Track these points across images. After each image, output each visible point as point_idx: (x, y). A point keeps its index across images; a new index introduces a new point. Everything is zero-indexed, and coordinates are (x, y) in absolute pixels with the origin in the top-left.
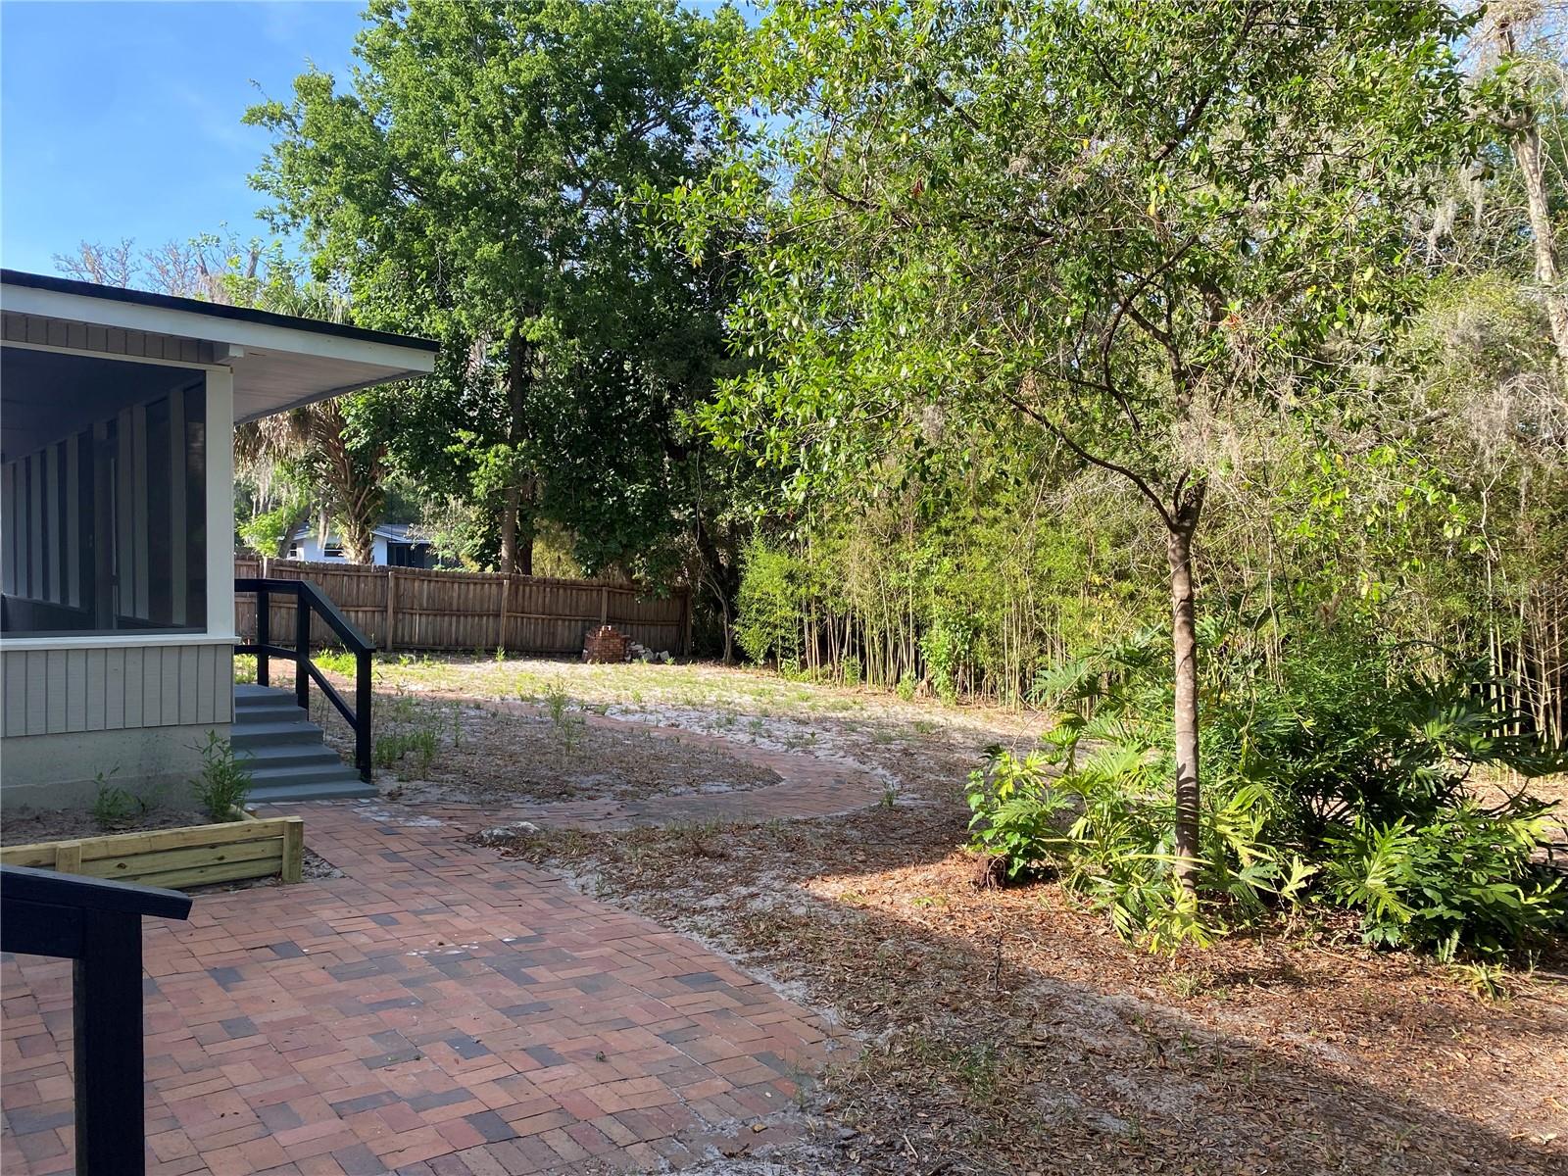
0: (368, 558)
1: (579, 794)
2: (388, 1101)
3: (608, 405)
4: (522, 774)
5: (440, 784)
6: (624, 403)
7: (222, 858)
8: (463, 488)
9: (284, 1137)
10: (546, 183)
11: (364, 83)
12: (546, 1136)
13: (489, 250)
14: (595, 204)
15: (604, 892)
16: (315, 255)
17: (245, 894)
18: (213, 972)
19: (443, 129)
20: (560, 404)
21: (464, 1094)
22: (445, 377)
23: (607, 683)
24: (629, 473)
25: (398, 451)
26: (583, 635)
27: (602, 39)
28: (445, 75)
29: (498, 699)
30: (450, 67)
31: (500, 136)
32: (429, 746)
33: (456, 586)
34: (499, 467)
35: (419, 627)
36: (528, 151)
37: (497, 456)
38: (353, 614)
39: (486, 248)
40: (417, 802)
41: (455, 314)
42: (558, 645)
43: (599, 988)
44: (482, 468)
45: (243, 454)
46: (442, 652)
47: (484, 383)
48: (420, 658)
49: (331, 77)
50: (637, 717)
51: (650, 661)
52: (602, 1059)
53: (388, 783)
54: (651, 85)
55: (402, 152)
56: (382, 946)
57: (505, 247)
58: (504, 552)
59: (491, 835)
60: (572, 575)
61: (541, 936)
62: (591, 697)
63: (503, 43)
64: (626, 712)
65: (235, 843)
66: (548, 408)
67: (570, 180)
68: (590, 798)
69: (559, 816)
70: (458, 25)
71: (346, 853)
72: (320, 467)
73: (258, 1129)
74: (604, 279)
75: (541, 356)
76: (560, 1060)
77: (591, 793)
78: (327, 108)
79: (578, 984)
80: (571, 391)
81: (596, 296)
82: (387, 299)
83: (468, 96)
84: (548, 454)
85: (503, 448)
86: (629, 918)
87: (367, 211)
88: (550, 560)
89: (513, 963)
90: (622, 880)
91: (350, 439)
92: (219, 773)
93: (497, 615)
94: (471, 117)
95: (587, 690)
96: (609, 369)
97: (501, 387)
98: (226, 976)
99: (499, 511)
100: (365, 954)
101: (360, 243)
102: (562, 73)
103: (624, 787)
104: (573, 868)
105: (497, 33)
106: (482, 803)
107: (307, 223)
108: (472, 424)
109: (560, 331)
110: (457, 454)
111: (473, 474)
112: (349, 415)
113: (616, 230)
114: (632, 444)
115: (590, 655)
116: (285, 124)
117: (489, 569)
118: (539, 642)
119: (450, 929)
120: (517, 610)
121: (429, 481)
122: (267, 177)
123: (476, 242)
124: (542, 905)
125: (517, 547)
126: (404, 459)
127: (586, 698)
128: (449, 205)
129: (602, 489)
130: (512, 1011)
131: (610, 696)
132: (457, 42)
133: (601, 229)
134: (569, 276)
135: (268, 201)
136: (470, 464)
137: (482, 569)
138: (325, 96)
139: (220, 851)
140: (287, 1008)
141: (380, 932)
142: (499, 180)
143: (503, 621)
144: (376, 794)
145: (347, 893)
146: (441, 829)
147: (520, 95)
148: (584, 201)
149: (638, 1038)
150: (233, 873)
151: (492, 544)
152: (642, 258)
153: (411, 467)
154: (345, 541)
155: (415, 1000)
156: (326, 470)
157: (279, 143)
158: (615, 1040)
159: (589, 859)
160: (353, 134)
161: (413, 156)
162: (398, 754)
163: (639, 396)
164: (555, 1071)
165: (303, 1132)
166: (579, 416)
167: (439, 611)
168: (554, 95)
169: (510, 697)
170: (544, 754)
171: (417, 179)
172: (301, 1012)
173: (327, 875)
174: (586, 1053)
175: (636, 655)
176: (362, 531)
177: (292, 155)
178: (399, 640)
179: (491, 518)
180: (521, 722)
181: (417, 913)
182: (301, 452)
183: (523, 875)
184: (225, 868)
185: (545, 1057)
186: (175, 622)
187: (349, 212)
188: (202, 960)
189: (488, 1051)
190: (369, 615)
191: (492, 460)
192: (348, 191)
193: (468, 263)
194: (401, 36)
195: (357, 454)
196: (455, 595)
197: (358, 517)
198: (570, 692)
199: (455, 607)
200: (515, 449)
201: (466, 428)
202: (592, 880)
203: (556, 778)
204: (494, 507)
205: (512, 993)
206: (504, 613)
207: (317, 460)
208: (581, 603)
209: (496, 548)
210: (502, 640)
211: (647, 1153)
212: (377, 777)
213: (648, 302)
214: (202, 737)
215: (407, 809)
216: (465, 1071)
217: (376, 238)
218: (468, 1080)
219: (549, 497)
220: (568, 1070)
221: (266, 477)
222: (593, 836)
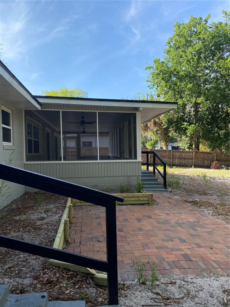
0: (167, 148)
1: (208, 195)
2: (166, 248)
3: (215, 115)
4: (196, 190)
5: (180, 190)
6: (219, 114)
7: (139, 199)
8: (185, 133)
9: (147, 251)
10: (202, 70)
11: (166, 58)
12: (198, 262)
13: (190, 86)
14: (212, 73)
15: (213, 214)
16: (157, 92)
17: (143, 206)
18: (137, 219)
19: (180, 63)
20: (205, 115)
21: (181, 250)
22: (181, 112)
23: (216, 173)
24: (220, 129)
25: (173, 127)
26: (211, 163)
27: (214, 37)
28: (181, 53)
29: (192, 175)
30: (182, 51)
31: (192, 63)
32: (178, 183)
33: (184, 153)
34: (192, 129)
35: (177, 161)
36: (198, 64)
37: (192, 127)
38: (164, 159)
39: (189, 85)
40: (175, 193)
41: (183, 99)
42: (205, 165)
43: (211, 234)
44: (189, 130)
45: (145, 130)
46: (181, 166)
47: (189, 113)
48: (177, 167)
49: (159, 58)
50: (222, 180)
51: (226, 169)
52: (211, 249)
53: (170, 189)
54: (225, 44)
55: (173, 69)
56: (167, 219)
57: (193, 85)
58: (194, 147)
59: (189, 201)
60: (208, 151)
61: (199, 221)
62: (212, 176)
63: (192, 43)
64: (220, 179)
65: (141, 197)
66: (202, 116)
67: (207, 68)
68: (211, 196)
69: (204, 198)
70: (183, 42)
71: (161, 201)
72: (159, 132)
73: (142, 248)
74: (215, 88)
75: (201, 106)
76: (202, 247)
77: (211, 195)
78: (159, 64)
79: (207, 232)
80: (207, 112)
81: (213, 91)
82: (170, 99)
83: (185, 56)
84: (202, 126)
85: (193, 125)
86: (219, 221)
87: (166, 82)
88: (203, 148)
89: (193, 226)
90: (217, 213)
91: (164, 126)
92: (139, 185)
93: (192, 159)
94: (186, 60)
95: (211, 175)
96: (216, 107)
97: (193, 113)
98: (139, 220)
99: (192, 138)
100: (163, 220)
101: (165, 89)
102: (205, 46)
103: (219, 194)
104: (206, 209)
105: (191, 41)
106: (188, 194)
107: (156, 86)
108: (187, 121)
109: (205, 100)
110: (184, 127)
111: (187, 131)
112: (163, 122)
113: (217, 77)
114: (221, 122)
115: (212, 167)
116: (152, 69)
117: (191, 150)
118: (201, 165)
119: (181, 218)
120: (196, 158)
121: (179, 133)
122: (149, 79)
123: (187, 84)
124: (199, 215)
125: (196, 145)
126: (174, 129)
127: (211, 176)
128: (182, 78)
129: (214, 132)
130: (192, 235)
131: (216, 176)
132: (183, 45)
133: (214, 78)
134: (207, 89)
135: (149, 84)
136: (186, 129)
137: (189, 150)
138: (158, 62)
139: (139, 198)
140: (149, 228)
141: (166, 216)
142: (192, 71)
143: (194, 160)
144: (167, 191)
145: (161, 208)
146: (179, 199)
147: (196, 53)
148: (210, 72)
149: (220, 246)
150: (141, 202)
151: (191, 145)
152: (223, 82)
153: (175, 131)
154: (163, 146)
155: (172, 230)
156: (160, 132)
157: (151, 73)
158: (214, 245)
159: (210, 207)
160: (164, 68)
161: (175, 70)
162: (172, 184)
163: (223, 112)
164: (201, 249)
165: (151, 250)
166: (209, 117)
167: (180, 158)
168: (203, 51)
169: (195, 175)
170: (201, 186)
171: (176, 74)
172: (151, 229)
173: (157, 205)
174: (208, 247)
175: (223, 168)
176: (166, 143)
177: (153, 74)
178: (173, 164)
179: (191, 140)
180: (196, 180)
181: (174, 214)
182: (155, 130)
183: (196, 209)
184: (140, 201)
185: (199, 246)
186: (132, 158)
187: (163, 83)
188: (135, 217)
189: (187, 242)
190: (167, 159)
191: (191, 128)
192: (163, 79)
193: (186, 89)
194: (172, 47)
195: (165, 129)
196: (184, 155)
197: (165, 141)
198: (207, 175)
199: (184, 158)
200: (195, 125)
201: (185, 122)
202: (211, 212)
203: (204, 191)
204: (191, 138)
205: (192, 232)
206: (194, 159)
207: (158, 131)
208: (210, 157)
209: (192, 146)
210: (193, 164)
211: (222, 271)
212: (168, 188)
213: (225, 91)
214: (136, 178)
215: (173, 194)
216: (182, 245)
217: (168, 87)
218: (182, 247)
219: (203, 135)
220: (203, 249)
221: (149, 135)
222: (211, 203)
